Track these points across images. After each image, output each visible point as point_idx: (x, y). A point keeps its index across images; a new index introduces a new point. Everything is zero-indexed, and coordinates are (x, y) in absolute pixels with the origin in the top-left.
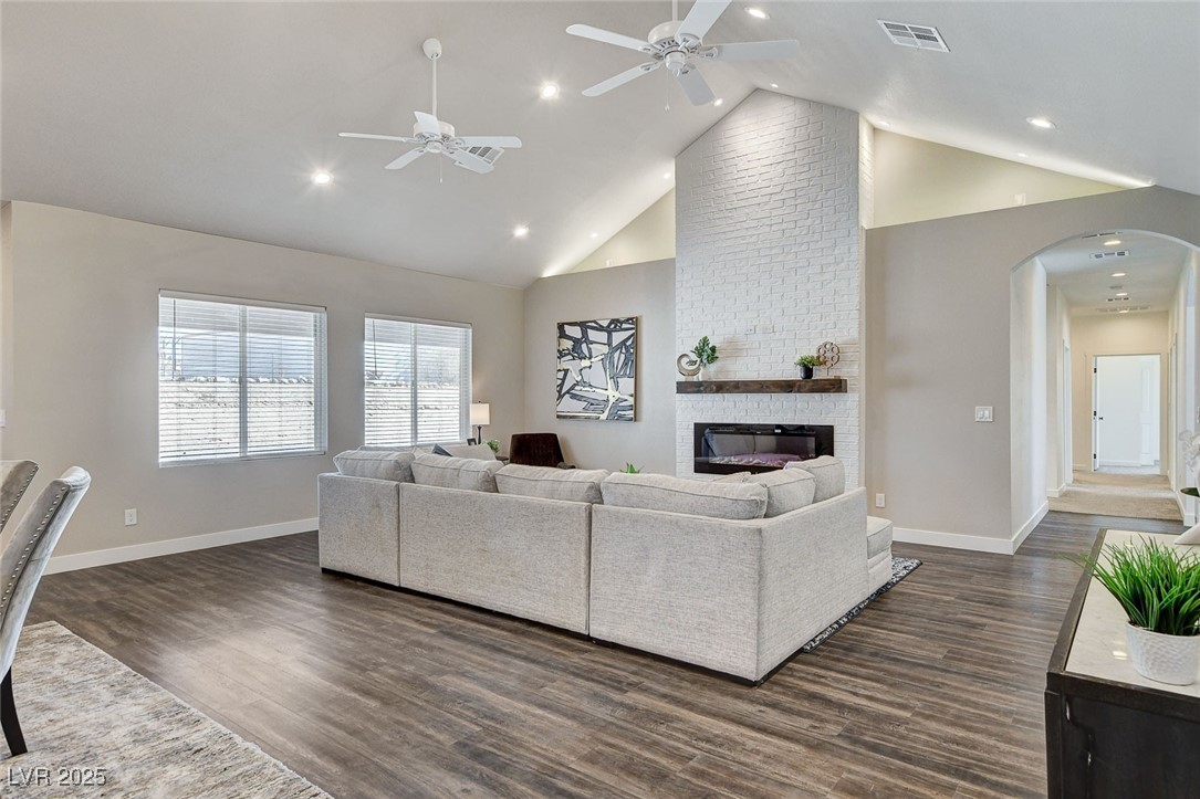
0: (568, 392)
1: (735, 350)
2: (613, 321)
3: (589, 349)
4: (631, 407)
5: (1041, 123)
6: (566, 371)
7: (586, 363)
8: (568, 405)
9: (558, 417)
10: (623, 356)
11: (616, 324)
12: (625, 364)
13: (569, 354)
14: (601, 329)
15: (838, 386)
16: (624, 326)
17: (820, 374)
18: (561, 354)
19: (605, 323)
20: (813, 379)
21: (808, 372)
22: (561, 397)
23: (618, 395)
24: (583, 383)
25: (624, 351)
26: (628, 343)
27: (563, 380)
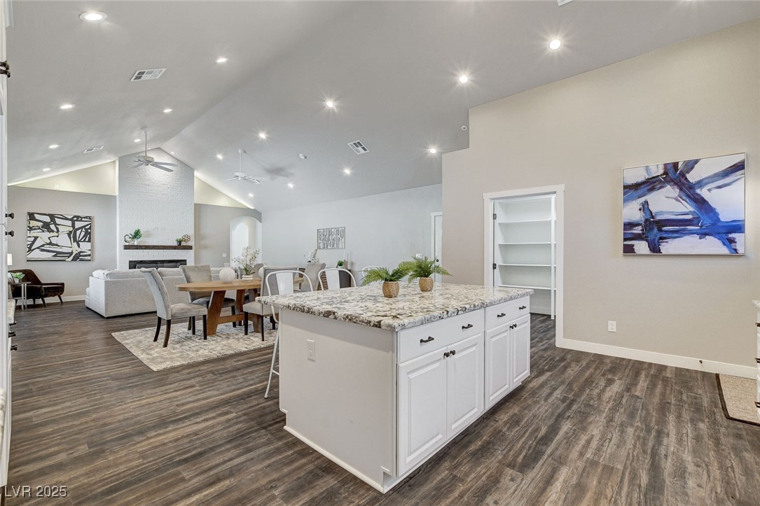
0: (38, 248)
1: (149, 235)
2: (75, 217)
3: (57, 228)
4: (89, 255)
5: (251, 195)
6: (36, 238)
7: (52, 234)
8: (37, 254)
9: (28, 261)
10: (83, 234)
11: (78, 218)
12: (85, 236)
13: (39, 229)
14: (66, 219)
15: (190, 248)
16: (83, 219)
17: (183, 244)
18: (31, 229)
19: (70, 217)
20: (180, 246)
21: (180, 242)
22: (30, 250)
23: (79, 250)
24: (50, 244)
25: (84, 230)
26: (87, 227)
27: (33, 242)
